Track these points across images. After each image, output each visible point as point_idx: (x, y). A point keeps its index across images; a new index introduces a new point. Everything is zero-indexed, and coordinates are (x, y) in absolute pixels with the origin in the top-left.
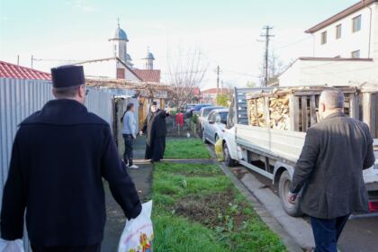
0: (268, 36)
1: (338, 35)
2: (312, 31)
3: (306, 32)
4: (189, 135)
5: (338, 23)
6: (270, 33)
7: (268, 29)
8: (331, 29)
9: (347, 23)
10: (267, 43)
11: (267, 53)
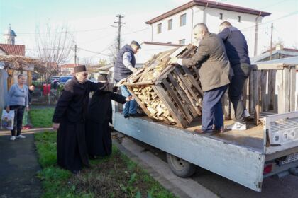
0: (120, 23)
1: (170, 28)
2: (150, 23)
3: (147, 23)
5: (170, 18)
6: (122, 20)
7: (120, 17)
10: (120, 28)
11: (120, 36)
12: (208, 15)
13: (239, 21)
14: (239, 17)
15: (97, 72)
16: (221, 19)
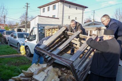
0: (27, 7)
1: (48, 10)
2: (40, 8)
3: (38, 8)
5: (48, 6)
6: (28, 5)
7: (27, 4)
8: (46, 8)
9: (51, 6)
10: (27, 9)
11: (27, 12)
12: (65, 6)
13: (76, 9)
15: (15, 28)
16: (70, 8)
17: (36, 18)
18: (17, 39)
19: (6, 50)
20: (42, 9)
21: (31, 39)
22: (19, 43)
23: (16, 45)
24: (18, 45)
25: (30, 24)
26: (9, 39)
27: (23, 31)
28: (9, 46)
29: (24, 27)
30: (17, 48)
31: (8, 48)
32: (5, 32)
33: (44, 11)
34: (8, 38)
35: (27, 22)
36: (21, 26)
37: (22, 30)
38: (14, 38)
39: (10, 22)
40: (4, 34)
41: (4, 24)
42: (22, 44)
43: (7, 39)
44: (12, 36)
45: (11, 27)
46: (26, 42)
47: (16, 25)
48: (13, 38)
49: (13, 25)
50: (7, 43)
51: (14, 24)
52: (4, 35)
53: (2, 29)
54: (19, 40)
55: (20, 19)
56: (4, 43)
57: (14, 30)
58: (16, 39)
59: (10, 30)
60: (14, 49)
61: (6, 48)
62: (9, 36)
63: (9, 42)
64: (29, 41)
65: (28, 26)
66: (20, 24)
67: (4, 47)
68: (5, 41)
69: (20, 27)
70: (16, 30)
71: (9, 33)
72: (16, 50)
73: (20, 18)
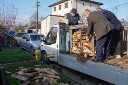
0: (38, 5)
1: (60, 9)
2: (51, 6)
3: (49, 6)
4: (11, 46)
5: (60, 5)
7: (38, 3)
10: (38, 8)
11: (38, 12)
12: (78, 4)
13: (91, 7)
14: (91, 5)
15: (25, 29)
16: (83, 5)
17: (47, 18)
18: (31, 42)
19: (18, 55)
20: (53, 8)
21: (48, 42)
22: (33, 47)
23: (29, 49)
24: (32, 48)
25: (41, 24)
26: (21, 42)
27: (33, 32)
28: (22, 50)
29: (34, 28)
30: (31, 52)
31: (20, 52)
32: (16, 33)
33: (55, 10)
34: (20, 40)
35: (37, 22)
36: (31, 26)
37: (33, 30)
38: (27, 40)
39: (19, 23)
40: (15, 36)
41: (13, 25)
42: (37, 48)
43: (18, 42)
44: (24, 38)
45: (21, 28)
46: (42, 46)
47: (26, 26)
48: (25, 40)
49: (22, 26)
50: (19, 46)
51: (24, 25)
52: (15, 38)
53: (12, 30)
54: (33, 42)
55: (30, 20)
56: (15, 46)
57: (24, 32)
58: (29, 42)
59: (20, 31)
60: (27, 53)
61: (18, 53)
62: (21, 38)
63: (20, 45)
64: (46, 44)
65: (39, 27)
66: (30, 25)
67: (16, 51)
68: (15, 44)
69: (30, 28)
70: (26, 31)
71: (20, 35)
72: (29, 54)
73: (30, 18)
